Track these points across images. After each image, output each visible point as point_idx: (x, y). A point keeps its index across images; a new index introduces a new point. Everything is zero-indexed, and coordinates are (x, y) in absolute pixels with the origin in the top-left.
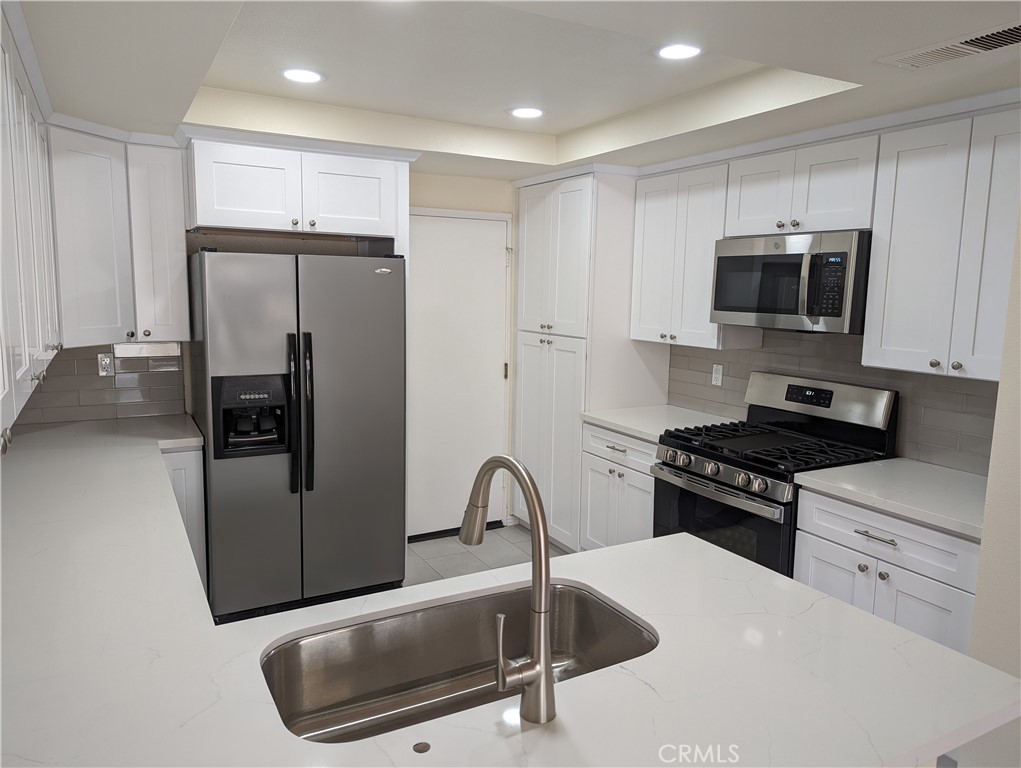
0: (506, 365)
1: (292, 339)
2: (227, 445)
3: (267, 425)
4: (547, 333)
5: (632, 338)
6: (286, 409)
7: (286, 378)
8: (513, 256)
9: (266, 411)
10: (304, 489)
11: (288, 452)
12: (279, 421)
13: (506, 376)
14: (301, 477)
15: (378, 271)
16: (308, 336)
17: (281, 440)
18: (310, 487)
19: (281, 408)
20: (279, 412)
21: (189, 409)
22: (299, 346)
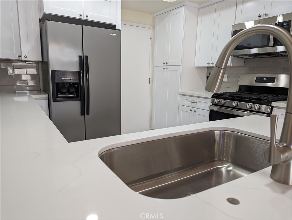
0: (149, 79)
1: (81, 58)
2: (57, 97)
3: (72, 90)
4: (165, 66)
5: (196, 66)
6: (79, 84)
7: (79, 73)
8: (152, 41)
9: (71, 85)
10: (86, 115)
11: (80, 100)
12: (77, 89)
13: (149, 83)
14: (85, 110)
15: (112, 35)
16: (87, 57)
17: (77, 96)
18: (88, 113)
19: (77, 84)
20: (76, 86)
21: (42, 89)
22: (83, 61)
